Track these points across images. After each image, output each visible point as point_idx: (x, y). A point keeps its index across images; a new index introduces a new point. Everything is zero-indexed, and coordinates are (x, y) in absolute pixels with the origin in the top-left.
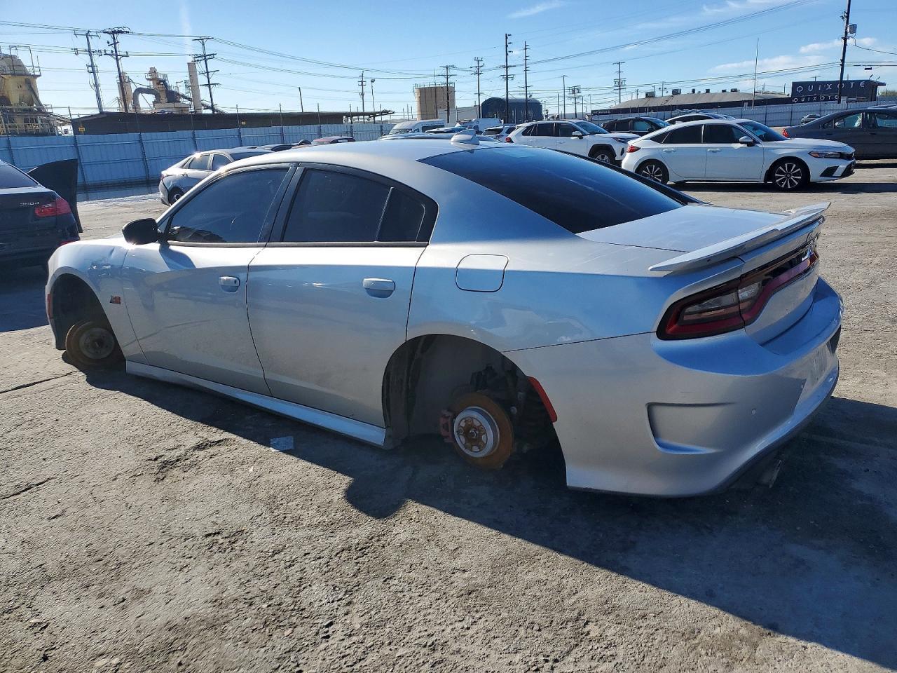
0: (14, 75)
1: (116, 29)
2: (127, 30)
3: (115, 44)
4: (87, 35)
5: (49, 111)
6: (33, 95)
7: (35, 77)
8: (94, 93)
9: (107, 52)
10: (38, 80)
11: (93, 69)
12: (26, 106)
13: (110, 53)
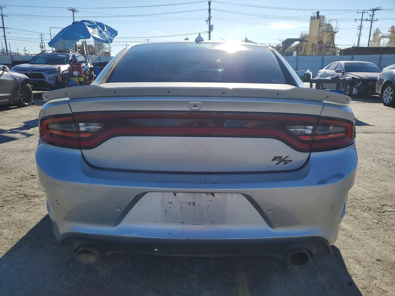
0: (327, 32)
1: (375, 8)
2: (380, 8)
3: (373, 15)
4: (363, 12)
5: (337, 47)
6: (332, 41)
7: (336, 32)
8: (358, 38)
9: (368, 20)
10: (336, 34)
11: (360, 28)
12: (328, 45)
13: (369, 20)
